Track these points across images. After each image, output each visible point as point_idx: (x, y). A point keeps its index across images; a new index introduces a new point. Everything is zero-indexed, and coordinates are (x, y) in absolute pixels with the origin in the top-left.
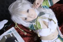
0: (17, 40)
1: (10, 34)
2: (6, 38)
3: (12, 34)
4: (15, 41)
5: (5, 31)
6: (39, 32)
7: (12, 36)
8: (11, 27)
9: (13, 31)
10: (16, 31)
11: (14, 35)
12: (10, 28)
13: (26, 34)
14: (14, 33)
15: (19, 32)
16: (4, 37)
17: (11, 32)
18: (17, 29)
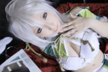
1: (17, 61)
2: (10, 70)
3: (21, 62)
5: (8, 58)
7: (20, 65)
8: (19, 50)
9: (23, 56)
10: (27, 57)
11: (24, 63)
13: (45, 60)
14: (25, 60)
15: (33, 58)
16: (6, 68)
17: (18, 58)
18: (29, 53)
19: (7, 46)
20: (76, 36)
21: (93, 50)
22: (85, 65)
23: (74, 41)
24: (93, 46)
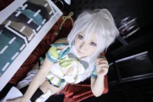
1: (53, 11)
2: (46, 6)
4: (45, 20)
7: (50, 13)
9: (58, 15)
10: (57, 18)
11: (53, 17)
13: (56, 34)
17: (55, 11)
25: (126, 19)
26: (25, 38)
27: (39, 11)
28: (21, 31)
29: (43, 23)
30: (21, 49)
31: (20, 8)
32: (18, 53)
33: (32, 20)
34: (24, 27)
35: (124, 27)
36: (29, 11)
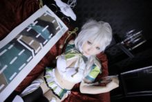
0: (52, 36)
1: (59, 26)
2: (53, 22)
3: (59, 29)
5: (61, 20)
6: (62, 58)
7: (57, 29)
9: (63, 30)
10: (63, 33)
11: (59, 32)
12: (66, 24)
13: (61, 47)
15: (63, 38)
16: (54, 19)
17: (62, 27)
18: (66, 34)
19: (70, 18)
20: (81, 64)
21: (72, 76)
22: (61, 73)
23: (77, 63)
24: (75, 76)
25: (132, 31)
26: (32, 51)
27: (47, 26)
28: (30, 44)
29: (50, 37)
30: (28, 60)
31: (31, 24)
32: (25, 64)
33: (40, 34)
34: (33, 41)
35: (130, 40)
36: (39, 26)
